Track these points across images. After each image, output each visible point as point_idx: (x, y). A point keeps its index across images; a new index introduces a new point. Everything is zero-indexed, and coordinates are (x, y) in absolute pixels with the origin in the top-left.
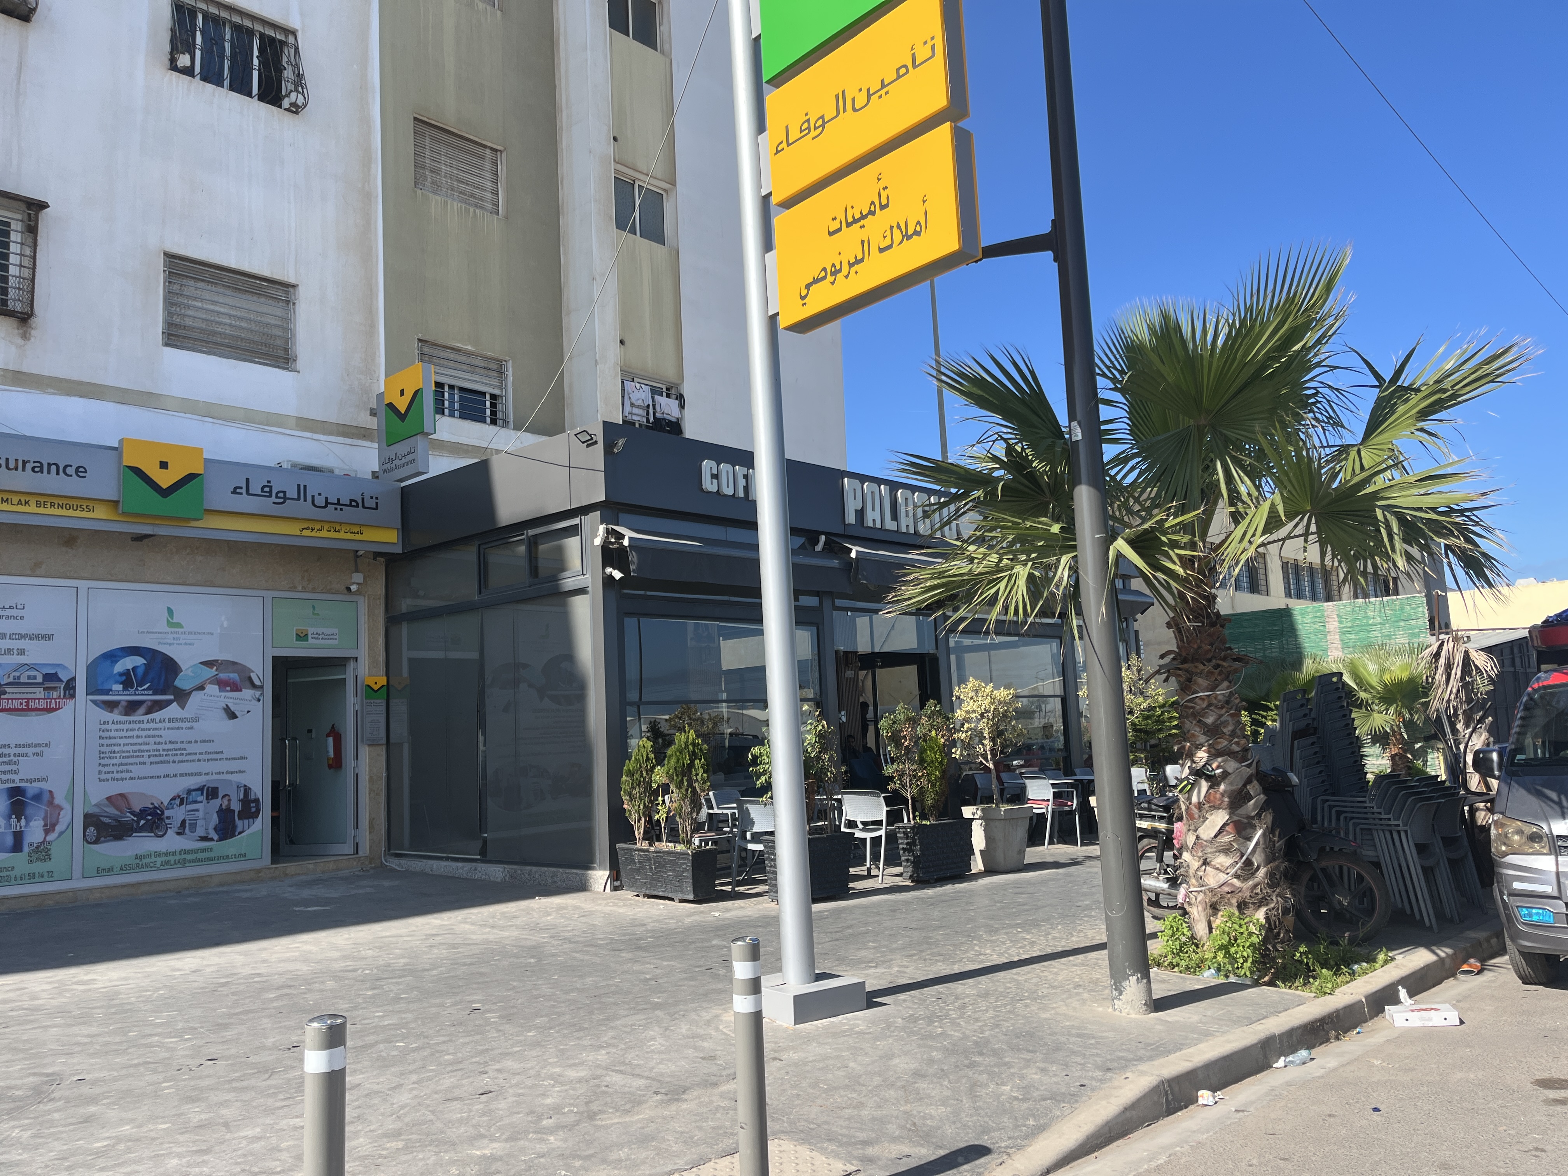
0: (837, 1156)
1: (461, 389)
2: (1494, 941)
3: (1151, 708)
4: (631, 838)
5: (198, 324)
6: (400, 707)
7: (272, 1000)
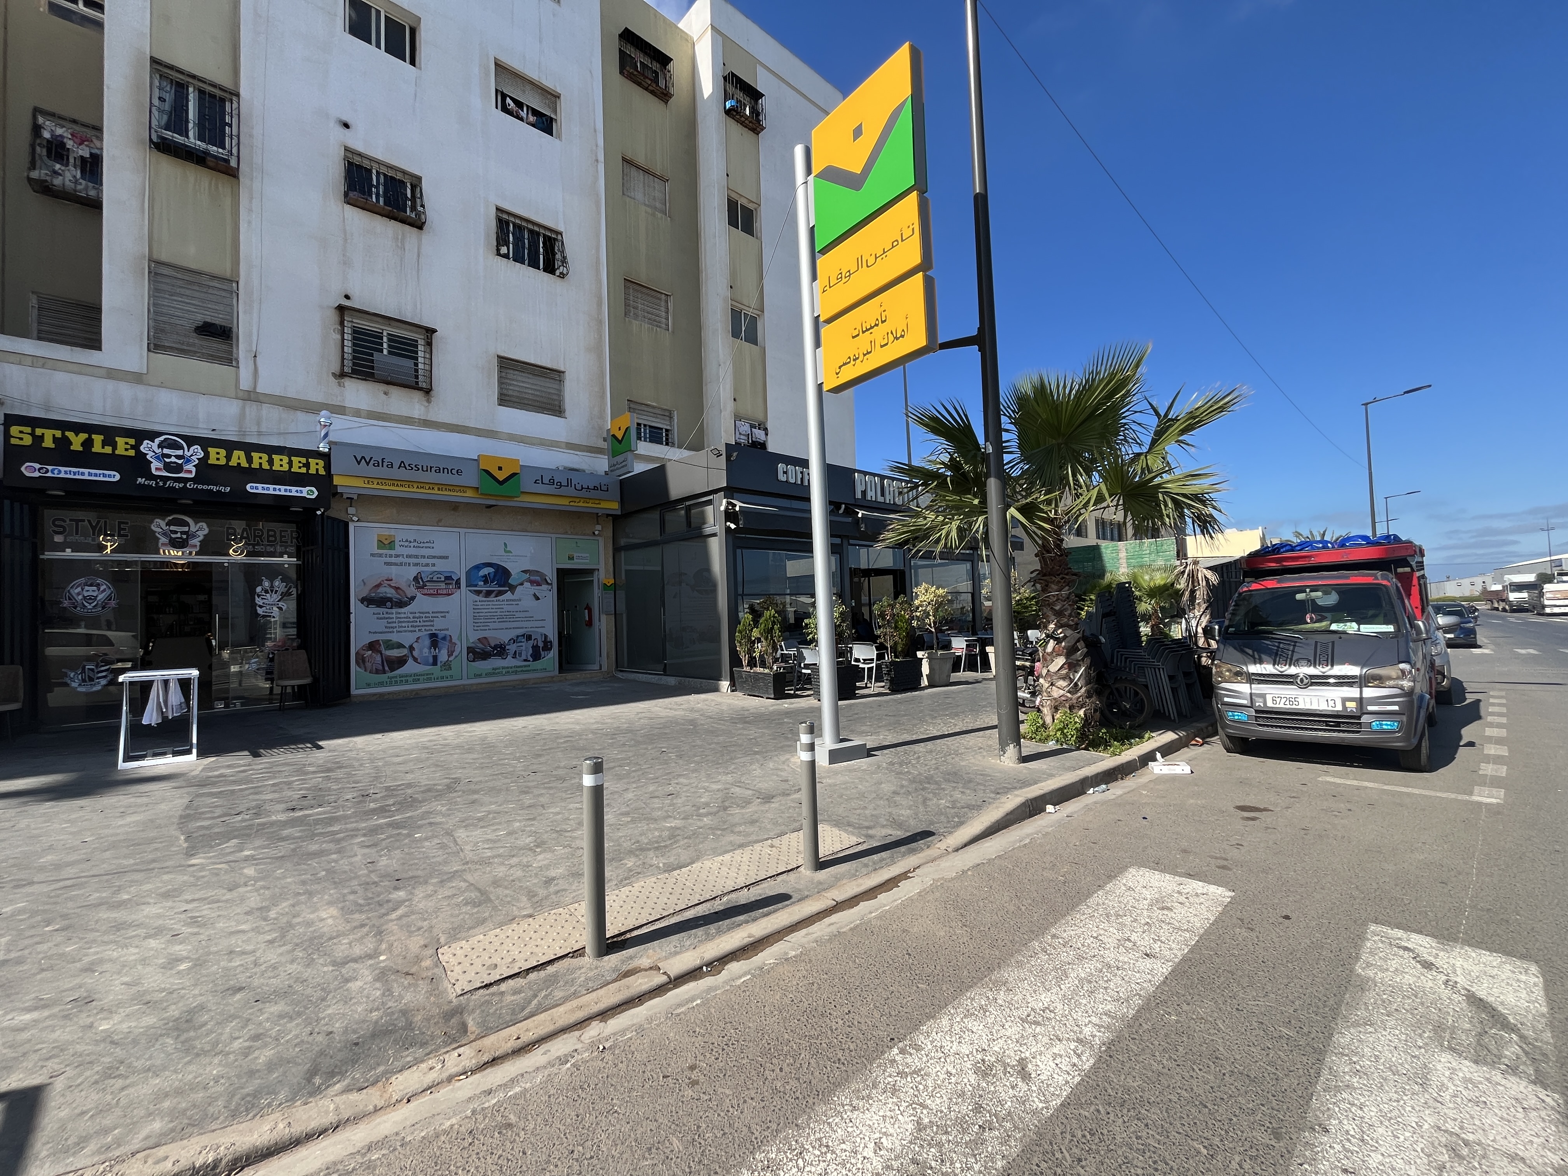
0: (853, 834)
1: (650, 427)
2: (1210, 728)
3: (1021, 600)
4: (741, 666)
5: (515, 394)
6: (621, 594)
7: (562, 743)
